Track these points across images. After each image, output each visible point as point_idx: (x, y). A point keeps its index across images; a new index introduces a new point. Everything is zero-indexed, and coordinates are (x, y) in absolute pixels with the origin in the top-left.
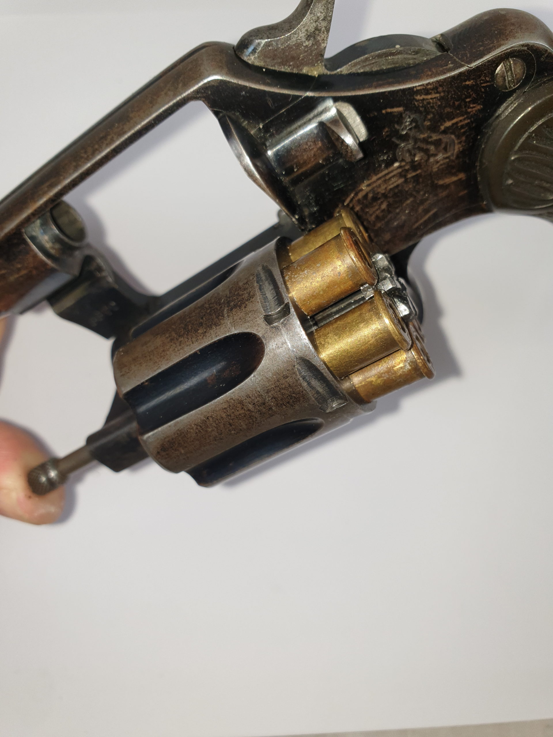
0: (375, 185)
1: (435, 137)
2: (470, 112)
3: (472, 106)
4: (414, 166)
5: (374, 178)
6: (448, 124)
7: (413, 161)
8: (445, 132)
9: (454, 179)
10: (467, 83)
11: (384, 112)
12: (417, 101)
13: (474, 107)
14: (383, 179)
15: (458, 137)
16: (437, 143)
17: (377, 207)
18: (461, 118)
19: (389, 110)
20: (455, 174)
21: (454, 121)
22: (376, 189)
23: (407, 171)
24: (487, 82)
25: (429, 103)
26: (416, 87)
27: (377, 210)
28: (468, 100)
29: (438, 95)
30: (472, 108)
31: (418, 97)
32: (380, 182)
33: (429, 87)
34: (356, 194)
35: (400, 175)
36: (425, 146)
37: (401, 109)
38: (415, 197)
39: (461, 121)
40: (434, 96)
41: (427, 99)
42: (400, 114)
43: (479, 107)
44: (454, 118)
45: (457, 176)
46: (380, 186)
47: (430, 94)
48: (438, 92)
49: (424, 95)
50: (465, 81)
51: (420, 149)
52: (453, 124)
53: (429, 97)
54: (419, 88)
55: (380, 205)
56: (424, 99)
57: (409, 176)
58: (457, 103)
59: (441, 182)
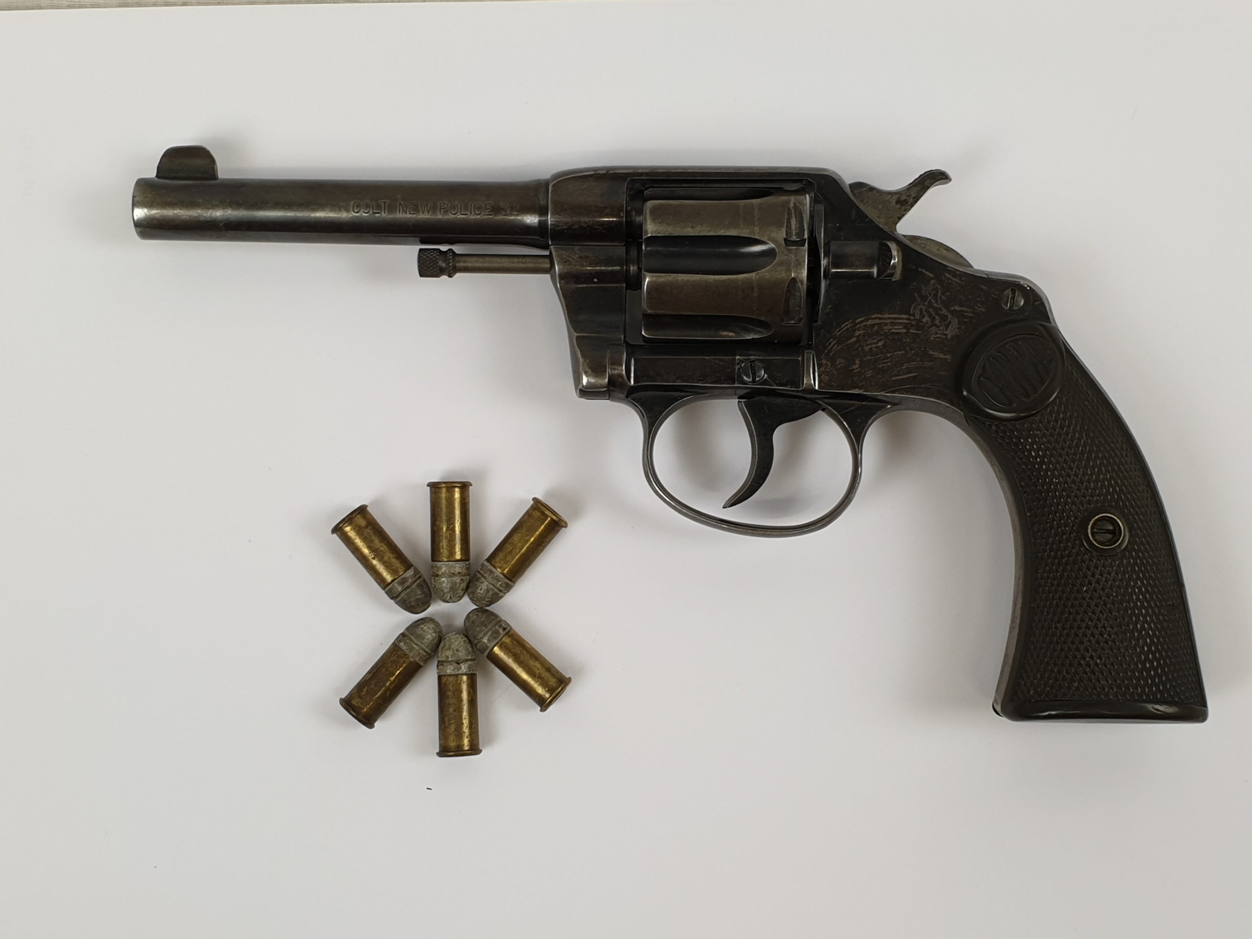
0: (884, 321)
1: (944, 311)
2: (976, 309)
3: (979, 305)
4: (919, 326)
5: (887, 316)
6: (957, 308)
7: (920, 321)
8: (953, 313)
9: (942, 356)
10: (983, 287)
11: (920, 269)
12: (945, 277)
13: (980, 308)
14: (892, 320)
15: (959, 322)
16: (944, 318)
17: (875, 341)
18: (967, 310)
19: (924, 271)
20: (944, 353)
21: (963, 309)
22: (883, 325)
23: (912, 326)
24: (995, 295)
25: (952, 283)
26: (949, 267)
27: (874, 343)
28: (979, 299)
29: (960, 282)
30: (978, 307)
31: (947, 275)
32: (889, 321)
33: (957, 272)
34: (867, 320)
35: (906, 326)
36: (933, 313)
37: (932, 275)
38: (907, 352)
39: (967, 312)
40: (957, 280)
41: (952, 280)
42: (930, 279)
43: (983, 310)
44: (962, 306)
45: (945, 355)
46: (886, 324)
47: (956, 278)
48: (960, 280)
49: (952, 276)
50: (982, 284)
51: (930, 315)
52: (961, 311)
53: (954, 279)
54: (950, 269)
55: (879, 341)
56: (950, 279)
57: (912, 331)
58: (970, 297)
59: (931, 352)
